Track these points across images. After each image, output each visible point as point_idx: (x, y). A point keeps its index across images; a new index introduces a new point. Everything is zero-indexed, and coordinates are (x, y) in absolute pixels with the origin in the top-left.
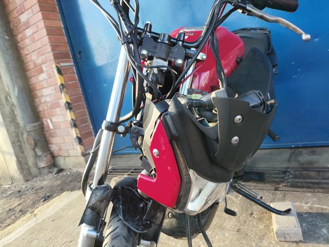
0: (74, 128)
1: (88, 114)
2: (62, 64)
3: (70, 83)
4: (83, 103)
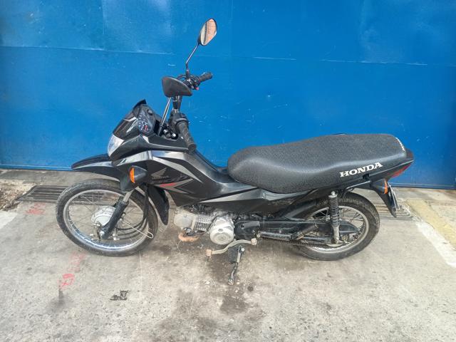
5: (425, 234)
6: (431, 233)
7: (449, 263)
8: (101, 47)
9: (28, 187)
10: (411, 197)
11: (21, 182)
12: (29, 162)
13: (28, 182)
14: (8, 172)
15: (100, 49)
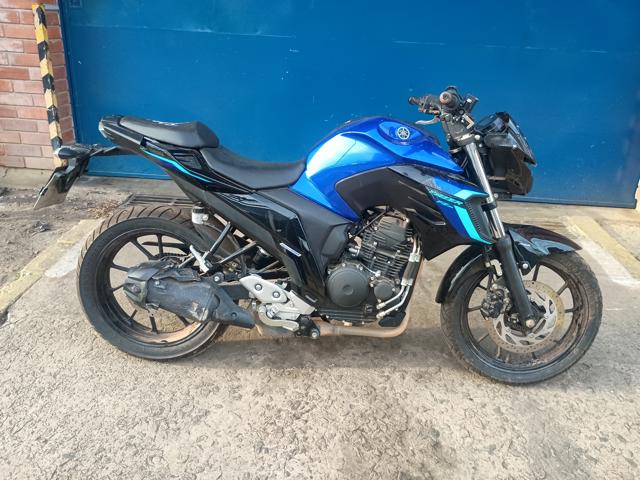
0: (54, 123)
1: (69, 100)
2: (48, 7)
3: (53, 41)
4: (65, 80)
5: (591, 253)
6: (598, 252)
7: (614, 281)
8: (211, 29)
9: (124, 196)
10: (580, 215)
11: (114, 191)
12: (120, 168)
13: (124, 191)
14: (95, 180)
15: (209, 31)
